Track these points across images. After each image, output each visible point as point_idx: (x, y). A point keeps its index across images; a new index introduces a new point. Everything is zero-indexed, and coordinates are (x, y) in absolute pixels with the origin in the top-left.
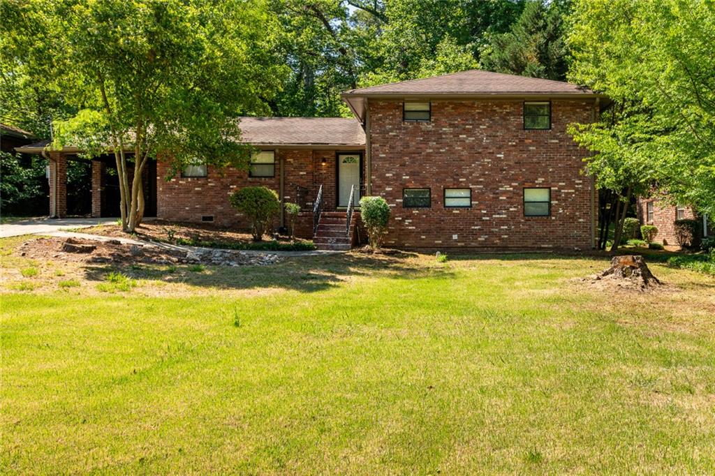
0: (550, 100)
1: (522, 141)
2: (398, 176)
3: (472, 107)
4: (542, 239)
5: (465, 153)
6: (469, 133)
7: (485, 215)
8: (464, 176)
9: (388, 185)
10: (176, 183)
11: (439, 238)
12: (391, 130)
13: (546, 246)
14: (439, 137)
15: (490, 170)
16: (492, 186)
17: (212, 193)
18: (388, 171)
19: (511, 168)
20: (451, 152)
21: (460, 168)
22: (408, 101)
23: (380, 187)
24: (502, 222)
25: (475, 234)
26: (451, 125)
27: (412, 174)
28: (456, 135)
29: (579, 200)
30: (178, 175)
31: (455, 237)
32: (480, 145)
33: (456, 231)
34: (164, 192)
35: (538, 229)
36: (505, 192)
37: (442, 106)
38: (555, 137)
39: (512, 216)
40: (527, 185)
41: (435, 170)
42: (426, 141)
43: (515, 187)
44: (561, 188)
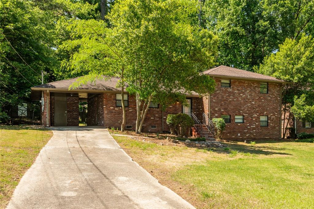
0: (268, 83)
1: (260, 97)
2: (220, 110)
3: (244, 83)
4: (266, 135)
5: (242, 101)
6: (243, 93)
7: (249, 126)
8: (242, 110)
9: (216, 113)
10: (114, 109)
11: (233, 135)
12: (217, 90)
13: (267, 138)
14: (234, 94)
15: (250, 108)
16: (251, 114)
17: (131, 115)
18: (216, 107)
19: (257, 108)
20: (237, 100)
21: (240, 107)
22: (223, 79)
23: (213, 114)
24: (254, 129)
25: (245, 133)
26: (238, 90)
27: (224, 109)
28: (239, 94)
29: (276, 120)
30: (115, 105)
31: (239, 135)
32: (247, 98)
33: (240, 132)
34: (107, 114)
35: (265, 131)
36: (255, 117)
37: (235, 82)
38: (269, 97)
39: (257, 126)
40: (261, 114)
41: (232, 107)
42: (229, 96)
43: (258, 115)
44: (271, 116)
